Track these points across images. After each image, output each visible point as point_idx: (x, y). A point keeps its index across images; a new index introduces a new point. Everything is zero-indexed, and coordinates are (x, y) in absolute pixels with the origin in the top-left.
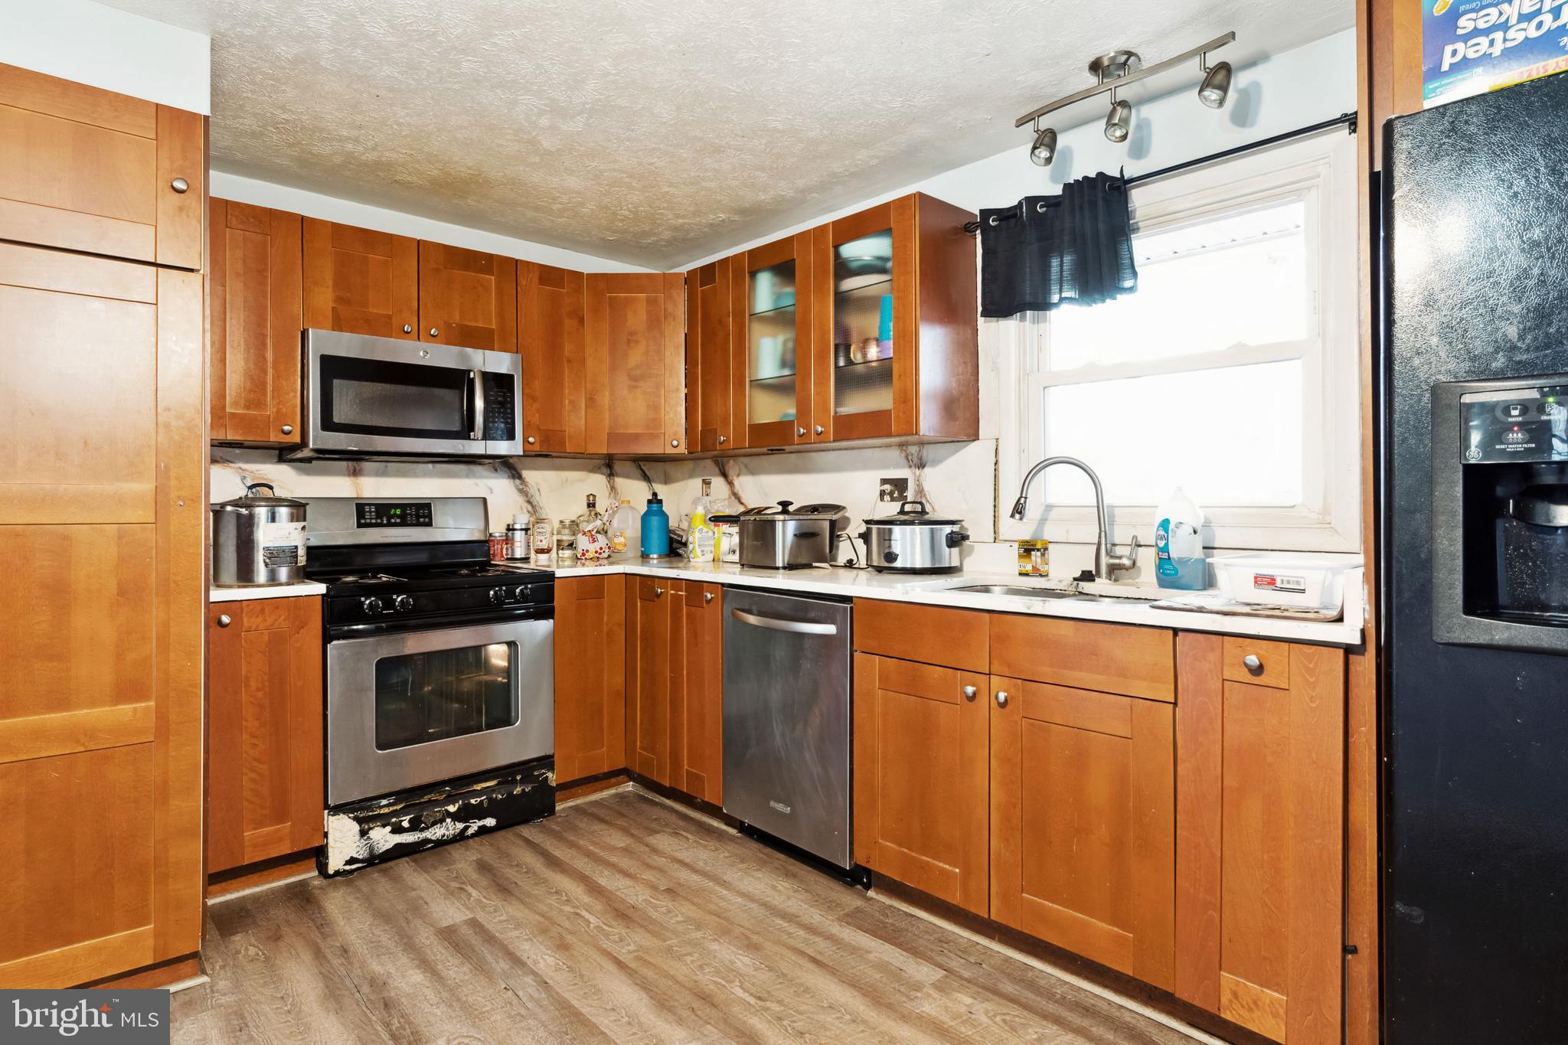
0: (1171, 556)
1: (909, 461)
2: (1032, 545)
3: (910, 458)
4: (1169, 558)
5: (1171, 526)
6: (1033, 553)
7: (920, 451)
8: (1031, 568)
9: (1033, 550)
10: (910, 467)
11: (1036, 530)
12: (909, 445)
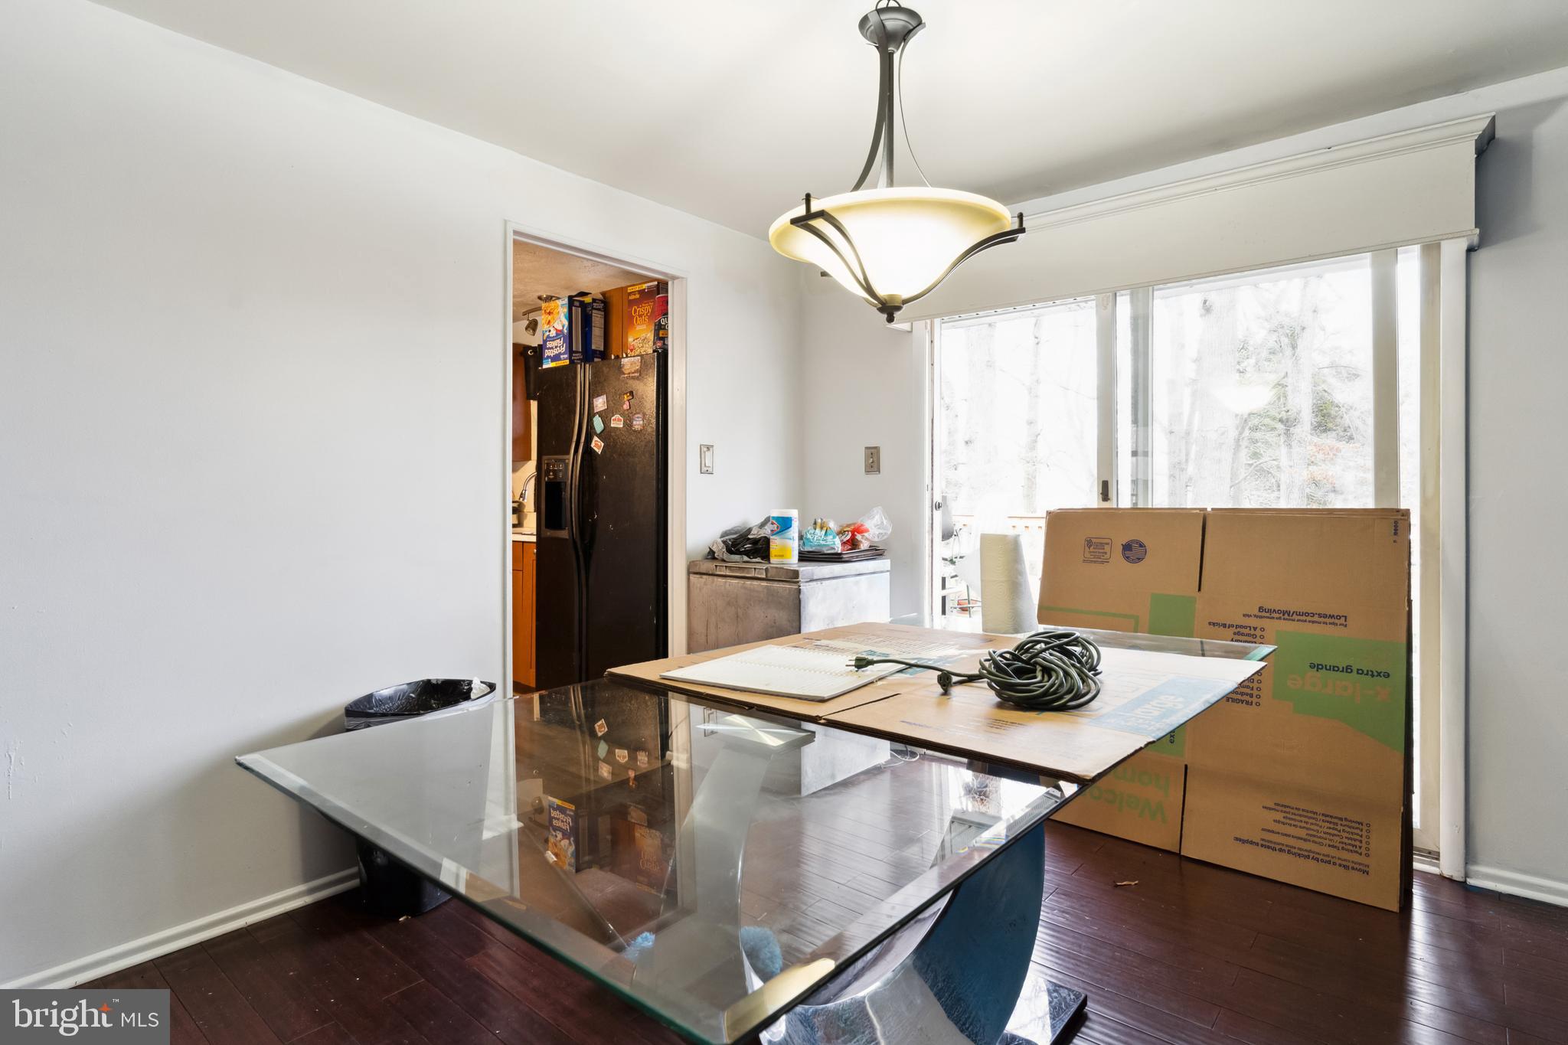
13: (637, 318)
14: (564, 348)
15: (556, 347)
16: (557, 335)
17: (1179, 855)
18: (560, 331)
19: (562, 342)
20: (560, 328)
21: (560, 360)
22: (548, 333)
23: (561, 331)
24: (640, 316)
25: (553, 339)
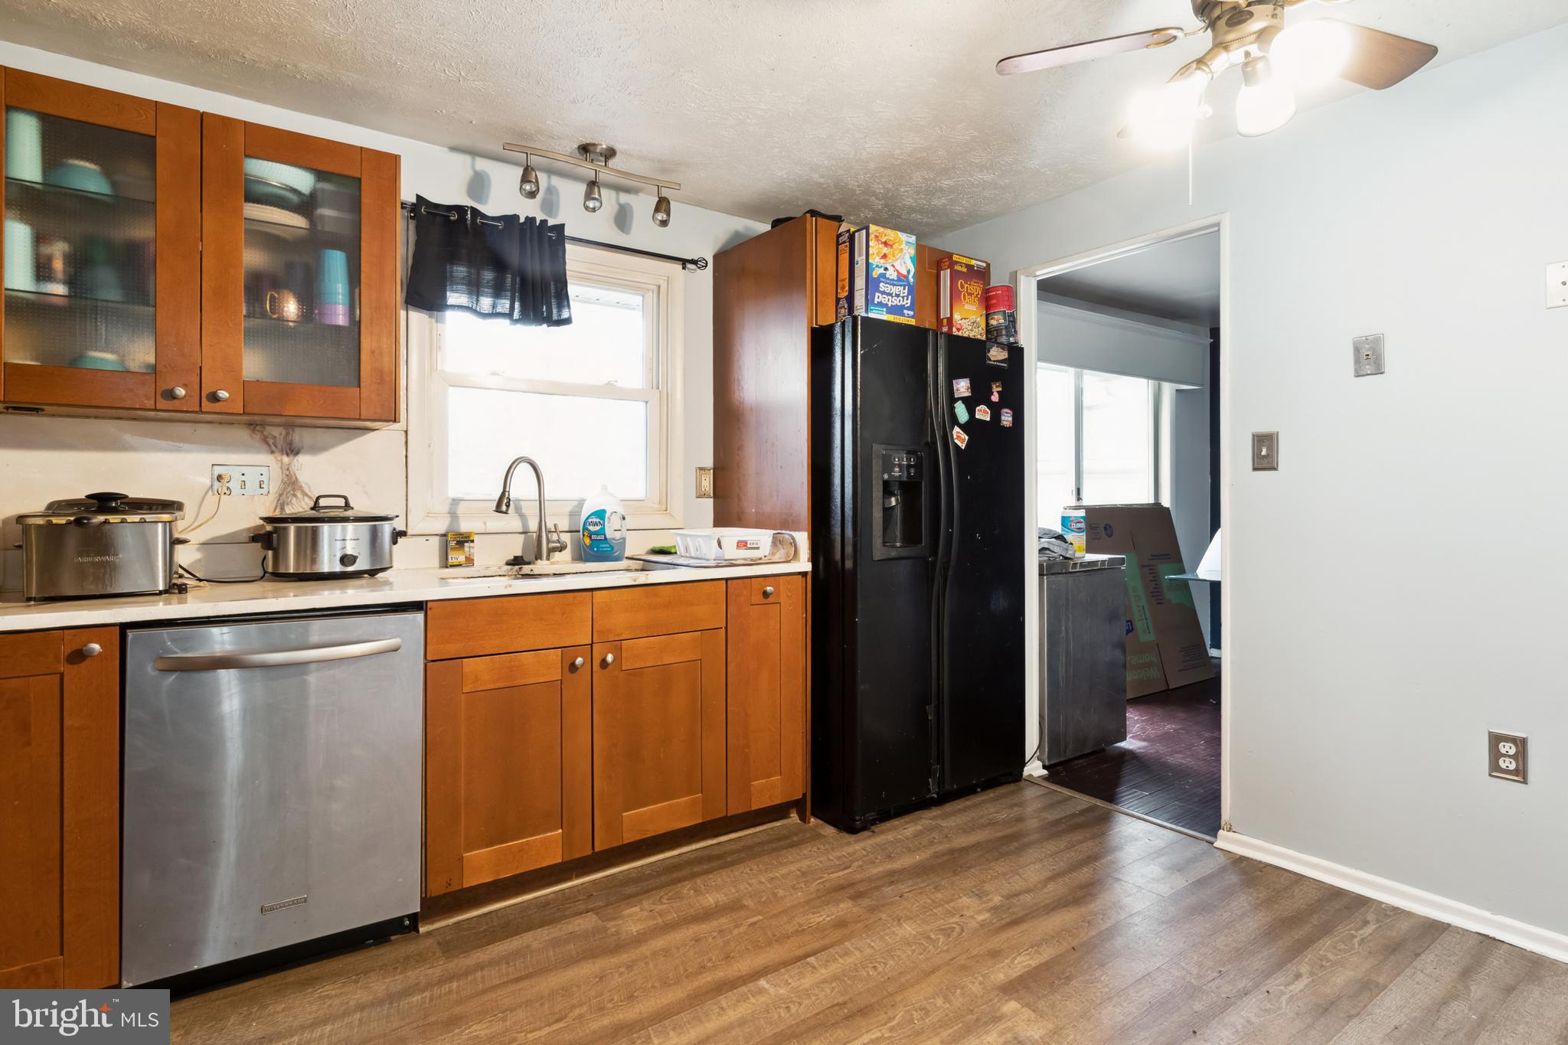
0: (607, 537)
1: (269, 445)
2: (466, 537)
3: (271, 441)
4: (606, 538)
5: (607, 515)
6: (466, 544)
7: (288, 434)
8: (464, 559)
9: (467, 542)
10: (272, 452)
11: (451, 524)
12: (268, 425)
13: (964, 295)
14: (909, 301)
15: (898, 296)
16: (899, 280)
17: (1169, 690)
18: (904, 276)
19: (906, 291)
20: (904, 272)
21: (903, 315)
22: (882, 271)
23: (906, 277)
24: (970, 294)
25: (892, 282)
